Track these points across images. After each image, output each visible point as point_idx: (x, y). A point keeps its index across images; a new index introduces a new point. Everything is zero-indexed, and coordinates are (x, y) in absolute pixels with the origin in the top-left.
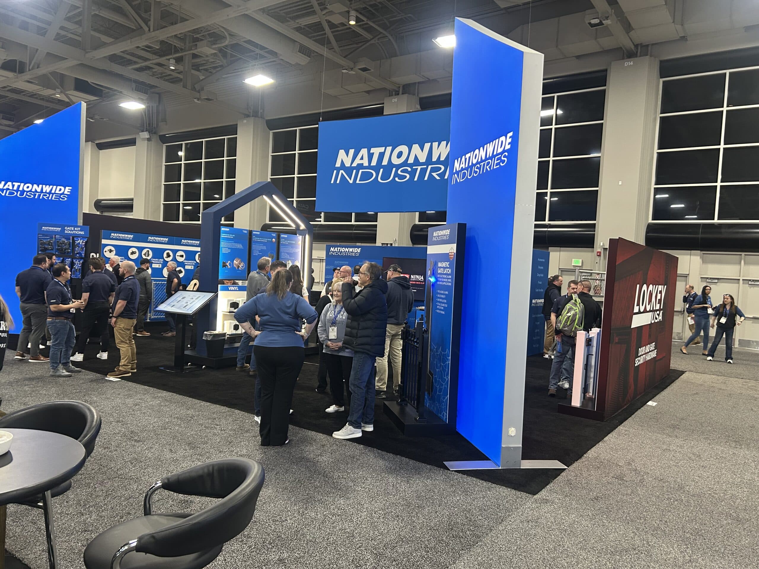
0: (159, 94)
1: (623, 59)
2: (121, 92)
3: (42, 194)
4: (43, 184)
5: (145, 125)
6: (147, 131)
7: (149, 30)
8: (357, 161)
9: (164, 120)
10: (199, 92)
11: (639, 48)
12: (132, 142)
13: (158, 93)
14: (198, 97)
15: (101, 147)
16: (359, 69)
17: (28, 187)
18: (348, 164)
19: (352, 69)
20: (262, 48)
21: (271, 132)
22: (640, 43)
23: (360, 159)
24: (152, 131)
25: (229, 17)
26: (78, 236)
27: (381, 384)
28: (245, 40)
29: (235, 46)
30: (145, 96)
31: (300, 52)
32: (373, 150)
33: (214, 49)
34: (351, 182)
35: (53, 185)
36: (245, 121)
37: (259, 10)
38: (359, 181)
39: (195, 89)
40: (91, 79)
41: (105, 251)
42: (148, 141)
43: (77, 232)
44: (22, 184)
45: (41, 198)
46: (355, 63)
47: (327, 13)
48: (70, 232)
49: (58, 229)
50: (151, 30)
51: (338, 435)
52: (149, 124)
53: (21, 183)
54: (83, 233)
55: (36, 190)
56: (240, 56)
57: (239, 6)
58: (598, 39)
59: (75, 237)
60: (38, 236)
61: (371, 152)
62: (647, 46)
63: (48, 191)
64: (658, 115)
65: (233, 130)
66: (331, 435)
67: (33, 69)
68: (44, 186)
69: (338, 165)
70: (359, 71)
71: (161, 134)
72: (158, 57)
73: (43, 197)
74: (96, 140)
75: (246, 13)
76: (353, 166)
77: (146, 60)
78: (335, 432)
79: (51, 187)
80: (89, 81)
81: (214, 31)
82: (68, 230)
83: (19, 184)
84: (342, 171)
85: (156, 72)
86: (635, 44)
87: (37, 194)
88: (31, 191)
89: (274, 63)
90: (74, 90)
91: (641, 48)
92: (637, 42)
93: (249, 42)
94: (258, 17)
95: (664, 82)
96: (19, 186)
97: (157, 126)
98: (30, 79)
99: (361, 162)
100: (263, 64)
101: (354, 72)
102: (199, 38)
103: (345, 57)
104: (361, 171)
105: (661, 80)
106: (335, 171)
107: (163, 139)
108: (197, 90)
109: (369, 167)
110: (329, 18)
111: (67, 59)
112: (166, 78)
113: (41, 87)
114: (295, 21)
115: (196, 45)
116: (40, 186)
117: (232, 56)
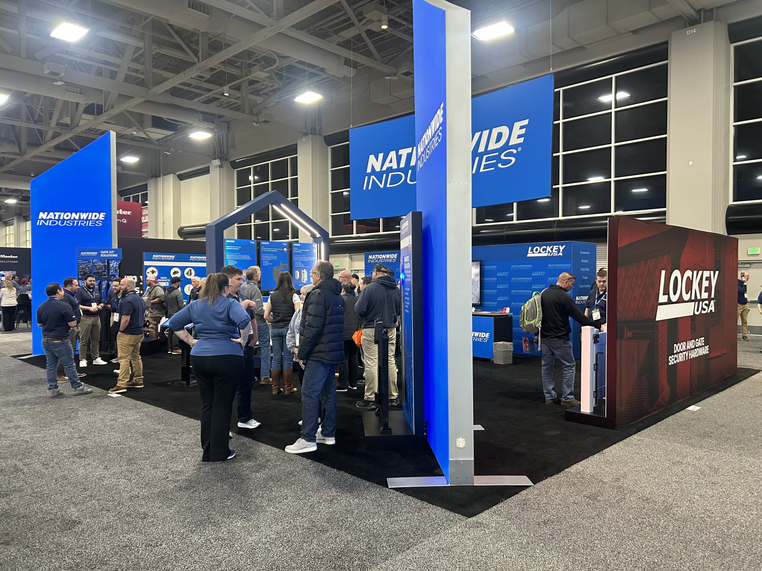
0: (228, 123)
1: (686, 27)
2: (191, 124)
3: (80, 221)
4: (80, 212)
5: (217, 153)
6: (218, 158)
7: (199, 61)
8: (387, 165)
9: (233, 147)
10: (257, 116)
11: (702, 13)
12: (206, 171)
13: (226, 122)
14: (256, 120)
15: (181, 177)
16: (402, 74)
17: (67, 216)
18: (378, 169)
19: (395, 75)
20: (314, 67)
21: (330, 147)
22: (702, 7)
23: (390, 163)
24: (223, 158)
25: (266, 38)
26: (112, 259)
27: (370, 393)
28: (296, 61)
29: (290, 69)
30: (211, 126)
31: (346, 65)
32: (401, 152)
33: (266, 72)
34: (382, 186)
35: (89, 212)
36: (304, 140)
37: (291, 26)
38: (390, 185)
39: (253, 113)
40: (165, 115)
41: (148, 273)
42: (219, 167)
43: (111, 255)
44: (63, 214)
45: (79, 225)
46: (397, 69)
47: (366, 22)
48: (105, 255)
49: (95, 253)
50: (200, 60)
51: (290, 449)
52: (220, 152)
53: (61, 212)
54: (116, 255)
55: (74, 218)
56: (295, 77)
57: (272, 26)
58: (652, 10)
59: (109, 260)
60: (78, 261)
61: (399, 154)
62: (712, 10)
63: (85, 219)
64: (732, 84)
65: (293, 150)
66: (284, 450)
67: (108, 110)
68: (81, 214)
69: (369, 170)
70: (403, 75)
71: (231, 160)
72: (219, 87)
73: (81, 225)
74: (176, 172)
75: (280, 31)
76: (383, 170)
77: (209, 90)
78: (287, 447)
79: (88, 214)
80: (163, 117)
81: (264, 55)
82: (104, 254)
83: (60, 213)
84: (373, 177)
85: (223, 102)
86: (697, 10)
87: (76, 221)
88: (70, 219)
89: (327, 80)
90: (151, 127)
91: (704, 13)
92: (698, 7)
93: (300, 62)
94: (294, 34)
95: (736, 48)
96: (60, 216)
97: (228, 153)
98: (107, 120)
99: (390, 165)
100: (318, 81)
101: (397, 77)
102: (251, 63)
103: (386, 64)
104: (390, 174)
105: (732, 46)
106: (367, 178)
107: (234, 165)
108: (255, 113)
109: (399, 169)
110: (369, 27)
111: (134, 97)
112: (233, 106)
113: (123, 127)
114: (337, 35)
115: (250, 70)
116: (78, 214)
117: (288, 78)
